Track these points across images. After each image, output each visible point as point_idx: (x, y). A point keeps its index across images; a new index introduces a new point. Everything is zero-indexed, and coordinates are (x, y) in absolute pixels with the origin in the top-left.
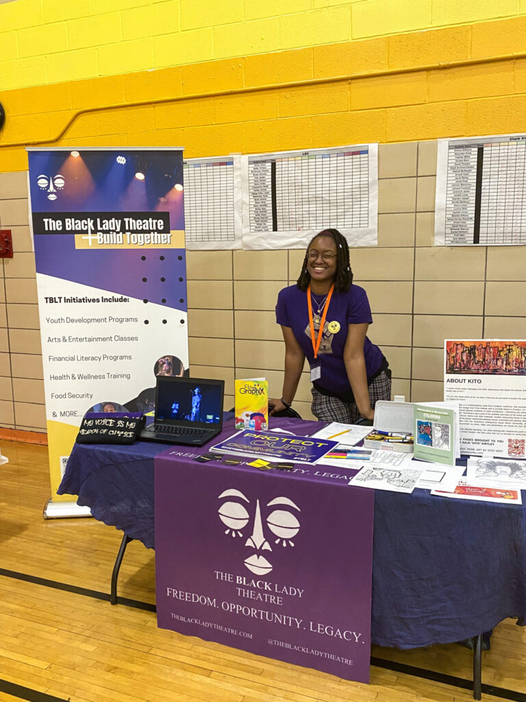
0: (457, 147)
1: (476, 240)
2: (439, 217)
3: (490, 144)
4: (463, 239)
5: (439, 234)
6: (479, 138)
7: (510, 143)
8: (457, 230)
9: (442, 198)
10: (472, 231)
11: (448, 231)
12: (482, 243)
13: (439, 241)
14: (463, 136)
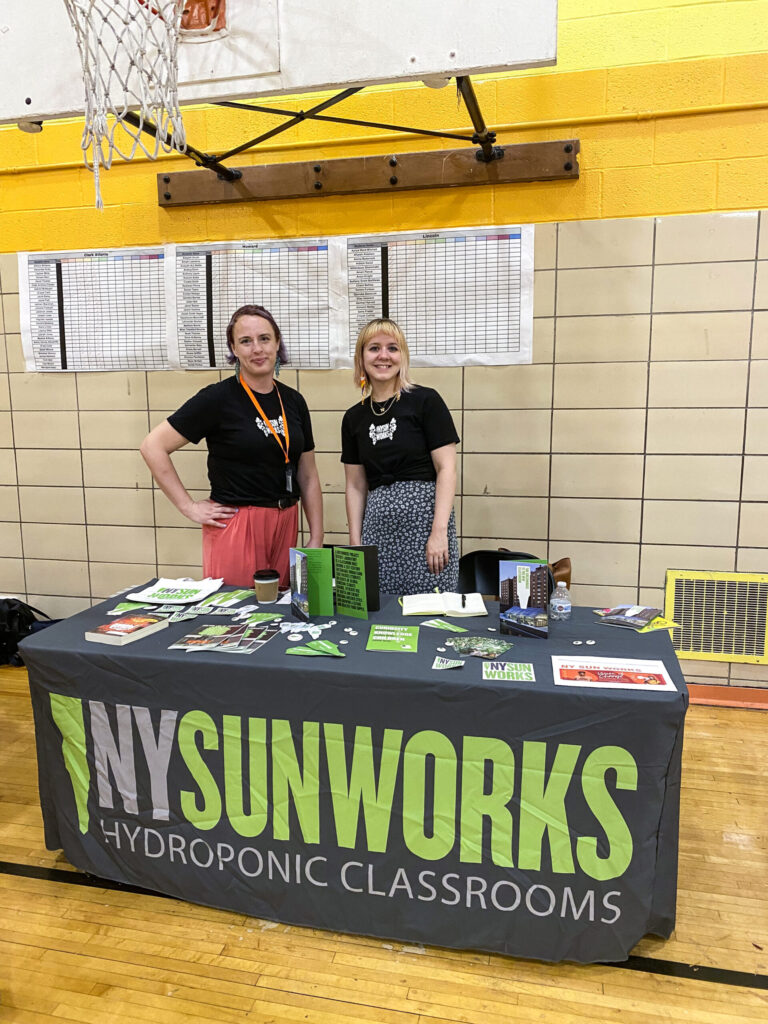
0: (36, 262)
1: (64, 366)
2: (26, 340)
3: (67, 260)
4: (51, 364)
5: (29, 358)
6: (57, 253)
7: (86, 260)
8: (44, 352)
9: (26, 319)
10: (59, 355)
11: (38, 355)
12: (70, 368)
13: (30, 366)
14: (40, 250)
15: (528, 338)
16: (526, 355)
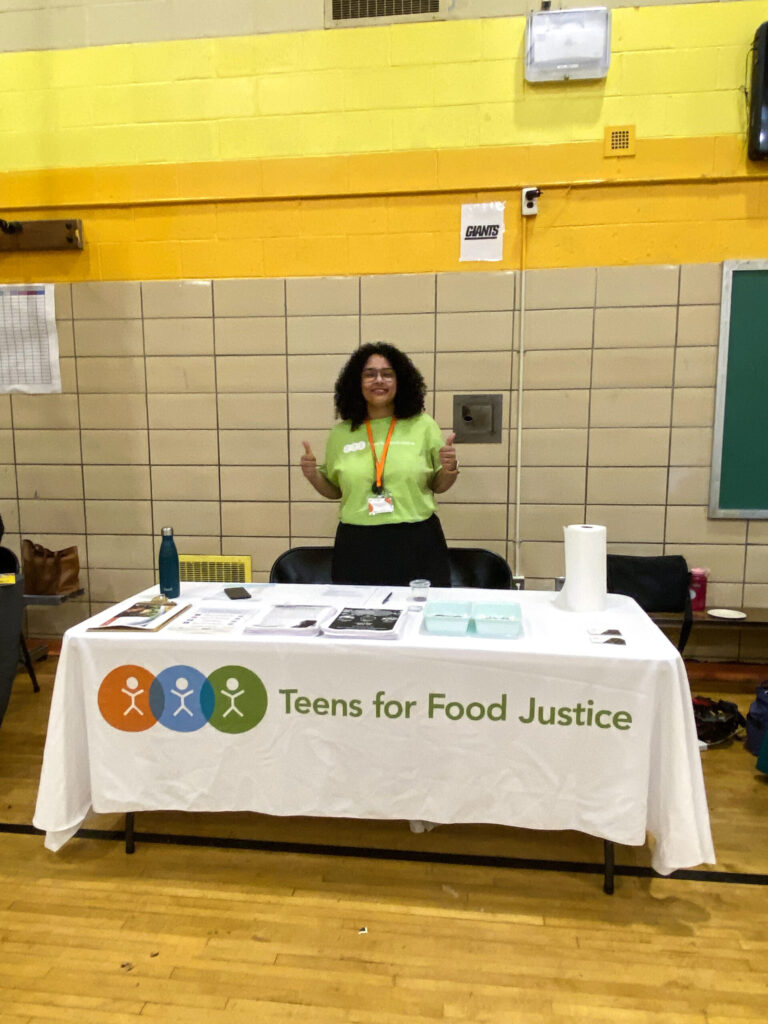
15: (56, 372)
16: (57, 385)
